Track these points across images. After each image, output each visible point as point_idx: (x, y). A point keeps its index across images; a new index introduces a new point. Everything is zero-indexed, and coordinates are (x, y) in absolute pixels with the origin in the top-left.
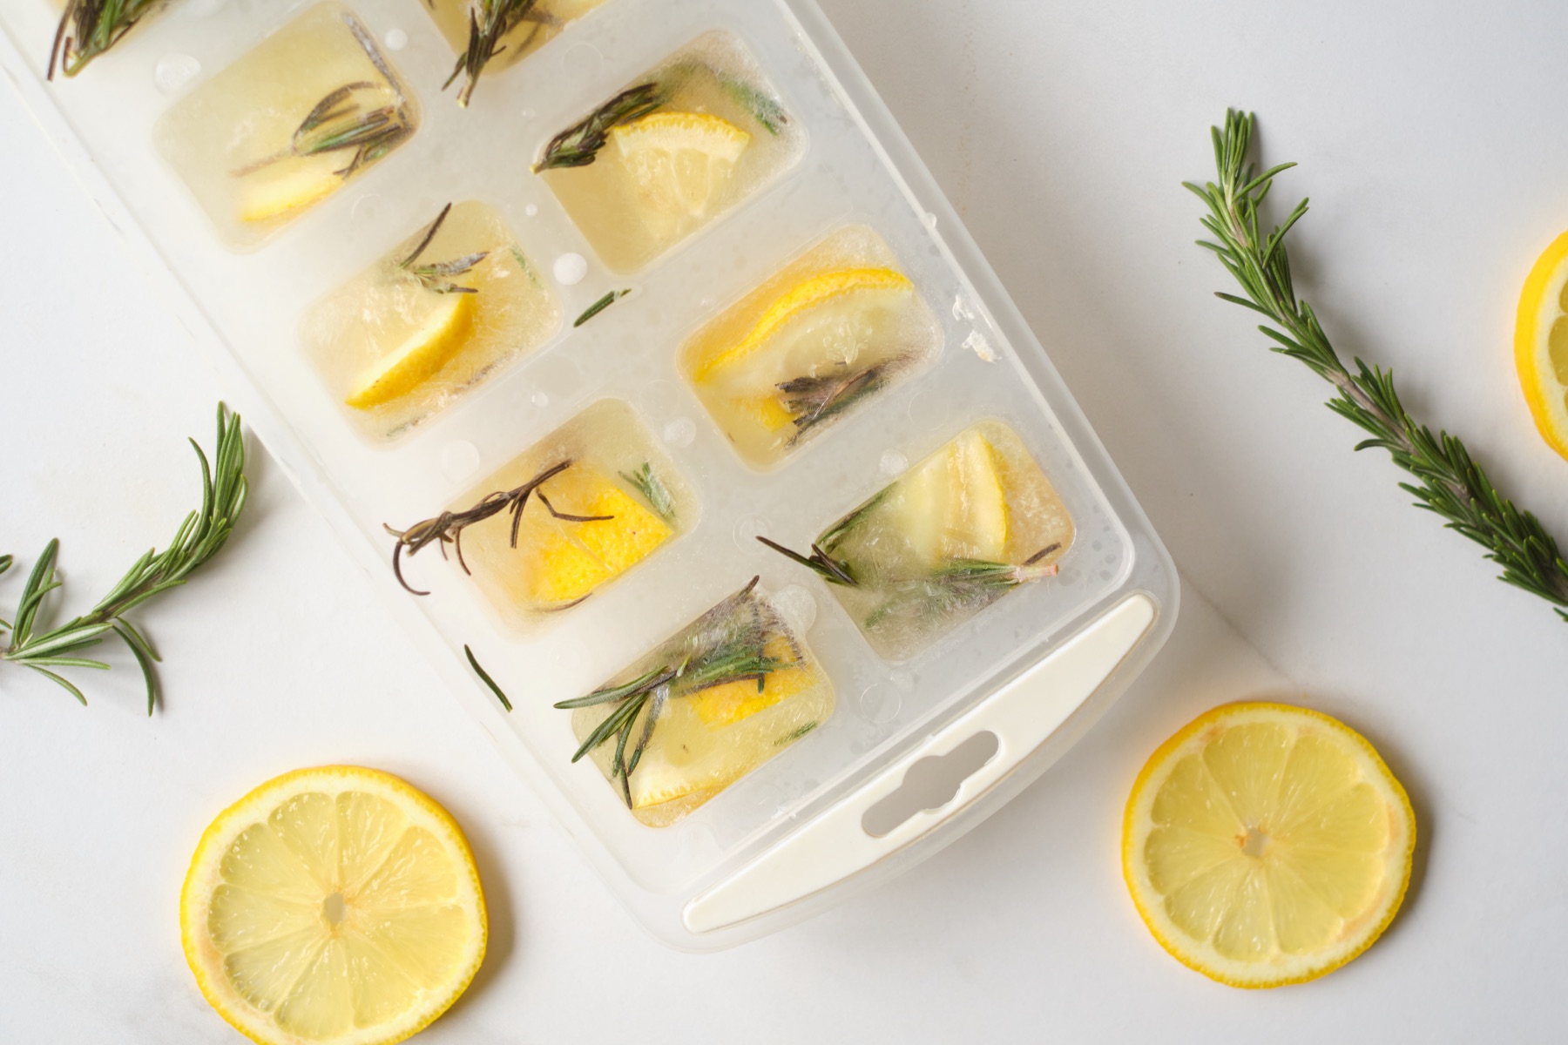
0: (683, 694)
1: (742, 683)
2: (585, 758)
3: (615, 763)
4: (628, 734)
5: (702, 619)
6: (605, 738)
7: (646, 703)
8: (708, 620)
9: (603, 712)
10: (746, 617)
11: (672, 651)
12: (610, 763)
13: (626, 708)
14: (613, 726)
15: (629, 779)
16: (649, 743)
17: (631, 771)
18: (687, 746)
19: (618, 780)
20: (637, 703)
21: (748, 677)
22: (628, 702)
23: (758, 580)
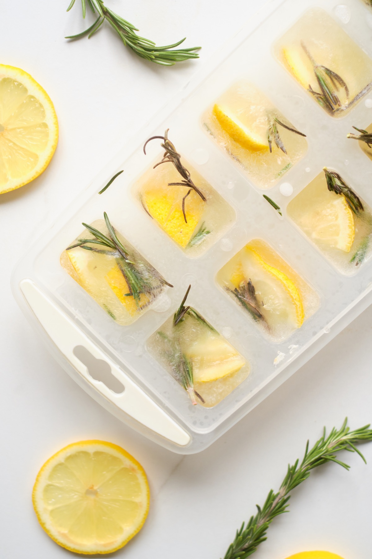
0: (118, 264)
1: (127, 287)
2: (85, 228)
3: (84, 240)
4: (97, 243)
5: (151, 266)
6: (94, 234)
7: (112, 249)
8: (151, 269)
9: (104, 231)
10: (154, 283)
11: (134, 256)
12: (84, 237)
13: (108, 241)
14: (100, 237)
15: (79, 247)
16: (95, 253)
17: (82, 247)
18: (96, 268)
19: (77, 242)
20: (111, 245)
21: (130, 289)
22: (110, 241)
23: (171, 287)
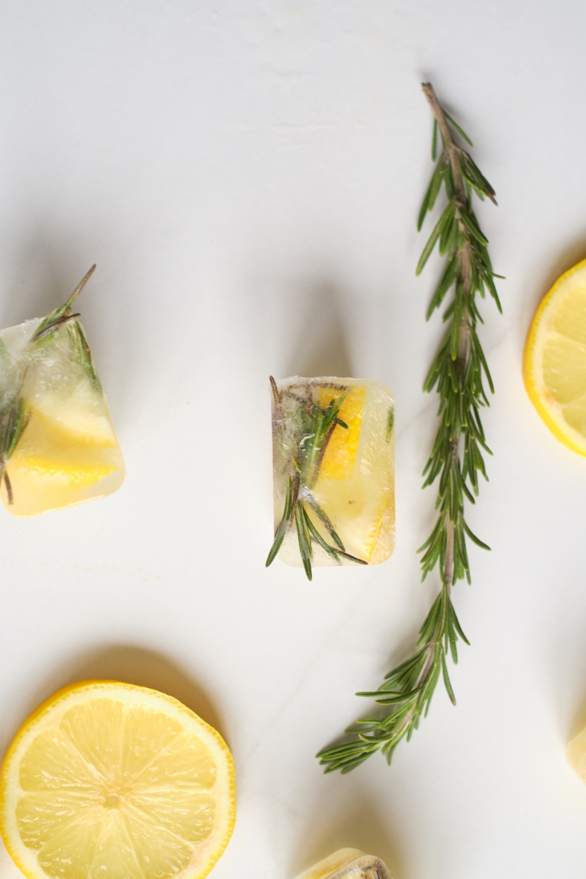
0: (315, 479)
1: (333, 436)
2: (314, 570)
3: (331, 554)
4: (317, 532)
5: (275, 433)
6: (310, 549)
7: (305, 507)
8: (278, 430)
9: (291, 540)
10: (292, 405)
12: (328, 558)
13: (299, 522)
14: (306, 539)
15: (347, 552)
16: (333, 524)
17: (343, 548)
18: (351, 500)
20: (301, 513)
21: (333, 429)
22: (296, 519)
23: (273, 379)
